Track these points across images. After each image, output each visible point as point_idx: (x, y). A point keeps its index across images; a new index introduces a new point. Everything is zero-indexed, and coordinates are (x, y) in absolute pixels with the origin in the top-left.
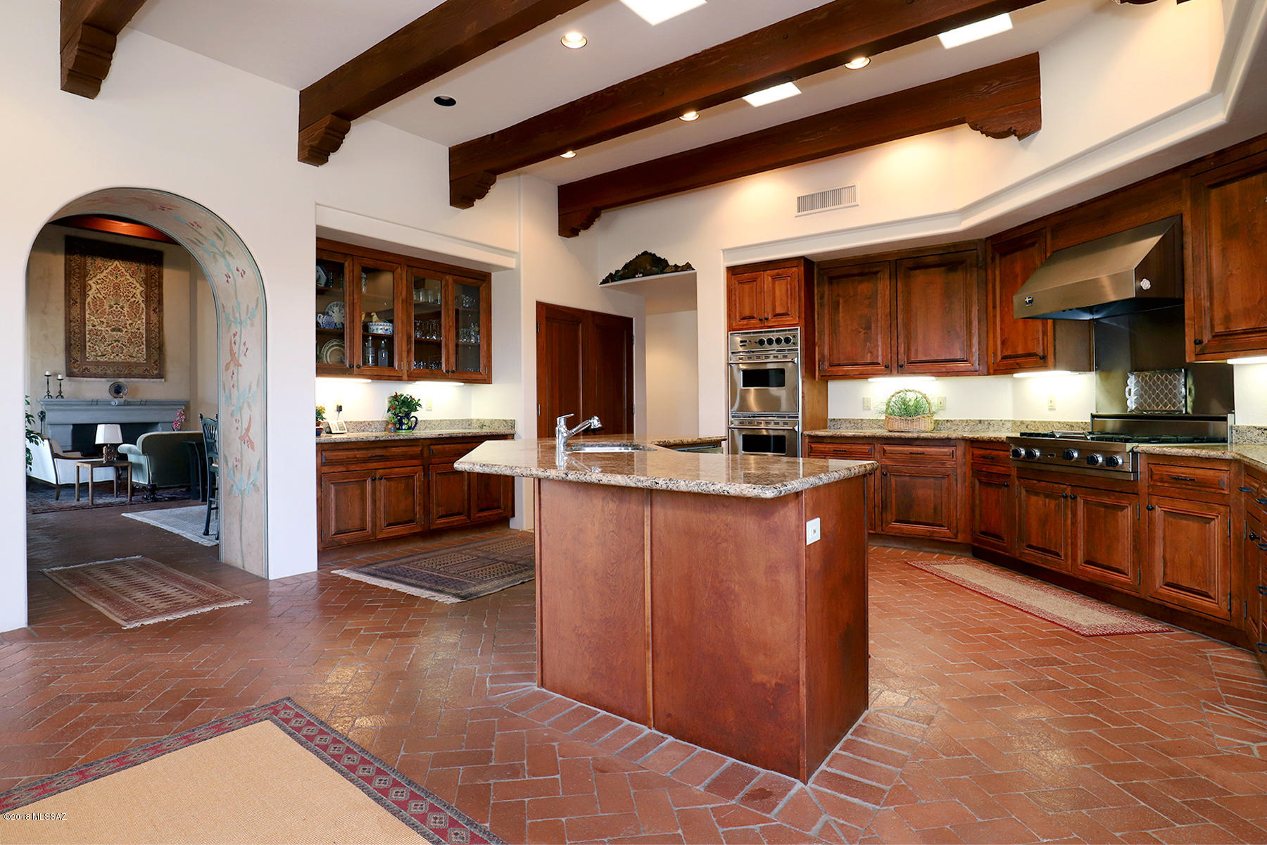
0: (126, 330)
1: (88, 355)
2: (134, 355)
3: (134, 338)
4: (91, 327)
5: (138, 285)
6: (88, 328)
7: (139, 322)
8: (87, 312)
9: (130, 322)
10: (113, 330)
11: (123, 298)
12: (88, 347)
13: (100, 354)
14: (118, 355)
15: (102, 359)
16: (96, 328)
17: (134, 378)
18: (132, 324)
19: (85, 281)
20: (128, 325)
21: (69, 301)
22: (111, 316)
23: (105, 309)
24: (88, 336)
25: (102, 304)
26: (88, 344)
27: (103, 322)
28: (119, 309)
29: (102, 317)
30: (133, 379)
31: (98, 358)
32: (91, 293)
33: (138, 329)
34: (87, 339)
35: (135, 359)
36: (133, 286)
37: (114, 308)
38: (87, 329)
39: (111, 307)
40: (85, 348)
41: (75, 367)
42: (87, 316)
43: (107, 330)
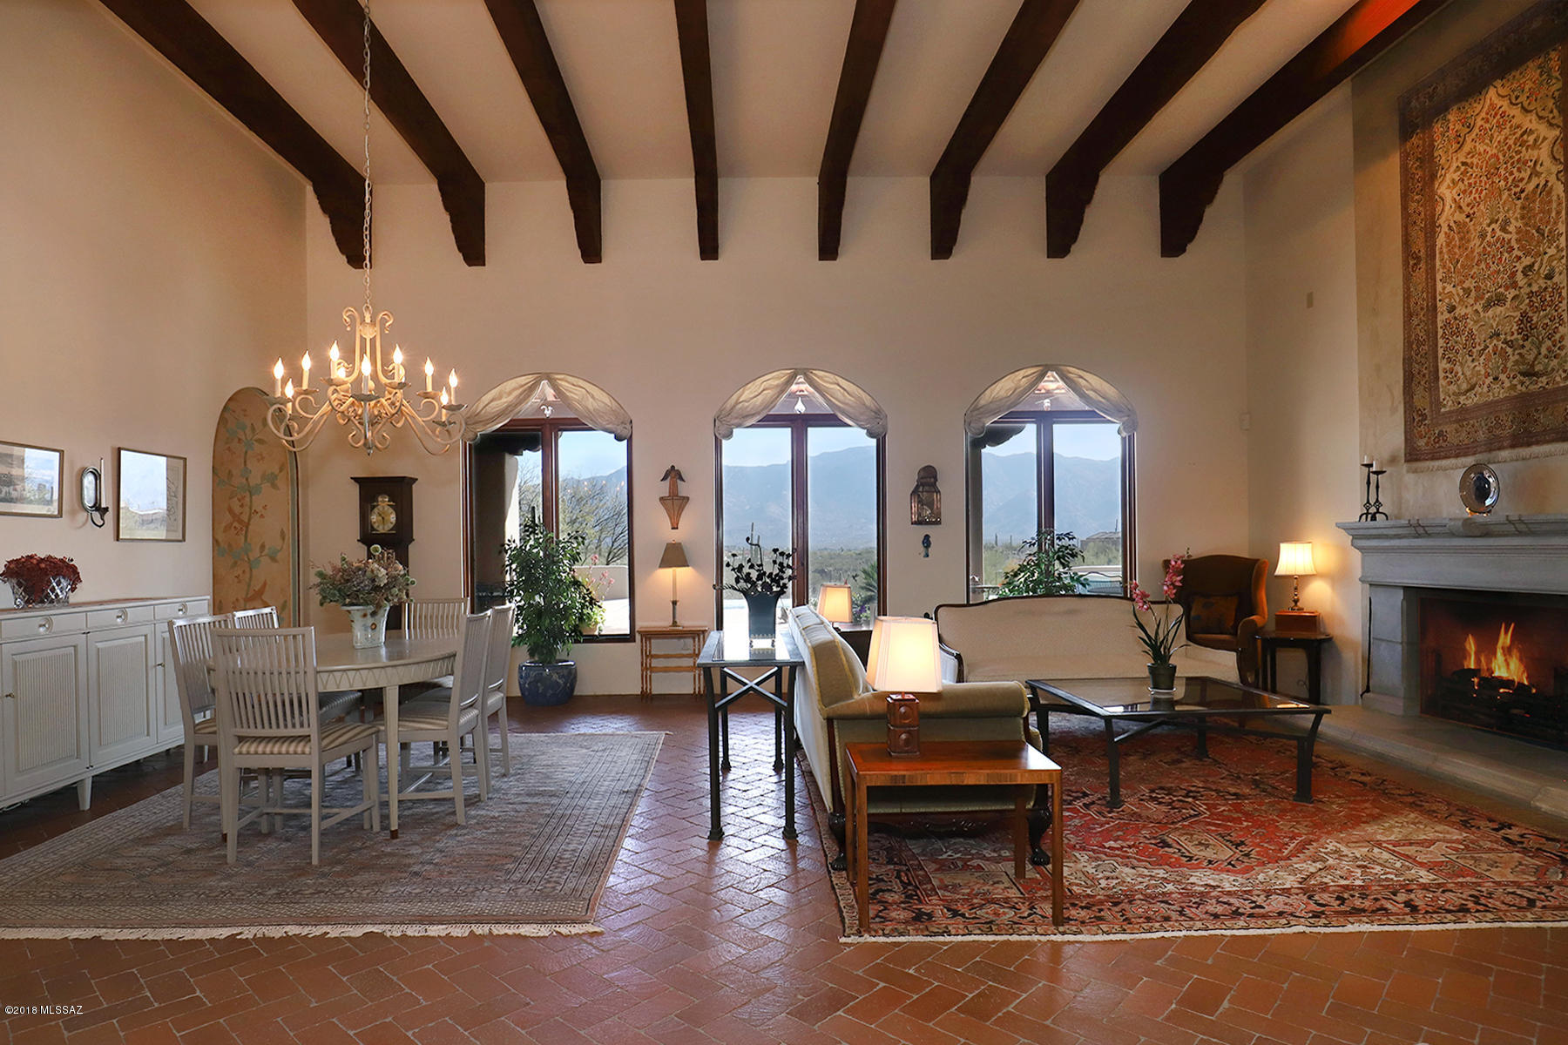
0: (1513, 292)
1: (1442, 397)
2: (1538, 368)
3: (1537, 310)
4: (1447, 315)
5: (1542, 130)
6: (1440, 319)
7: (1552, 251)
8: (1439, 276)
9: (1527, 261)
10: (1486, 307)
11: (1506, 193)
12: (1441, 374)
13: (1465, 386)
14: (1496, 379)
15: (1469, 401)
16: (1457, 311)
17: (1538, 443)
18: (1531, 266)
19: (1433, 192)
20: (1519, 276)
21: (1411, 259)
22: (1483, 265)
23: (1472, 252)
24: (1441, 342)
25: (1465, 239)
26: (1443, 365)
27: (1467, 292)
28: (1499, 233)
29: (1466, 277)
30: (1536, 449)
31: (1462, 399)
32: (1447, 216)
33: (1549, 277)
34: (1441, 351)
35: (1544, 379)
36: (1531, 139)
37: (1488, 238)
38: (1440, 324)
39: (1483, 236)
40: (1437, 379)
41: (1421, 437)
42: (1439, 286)
43: (1477, 311)
